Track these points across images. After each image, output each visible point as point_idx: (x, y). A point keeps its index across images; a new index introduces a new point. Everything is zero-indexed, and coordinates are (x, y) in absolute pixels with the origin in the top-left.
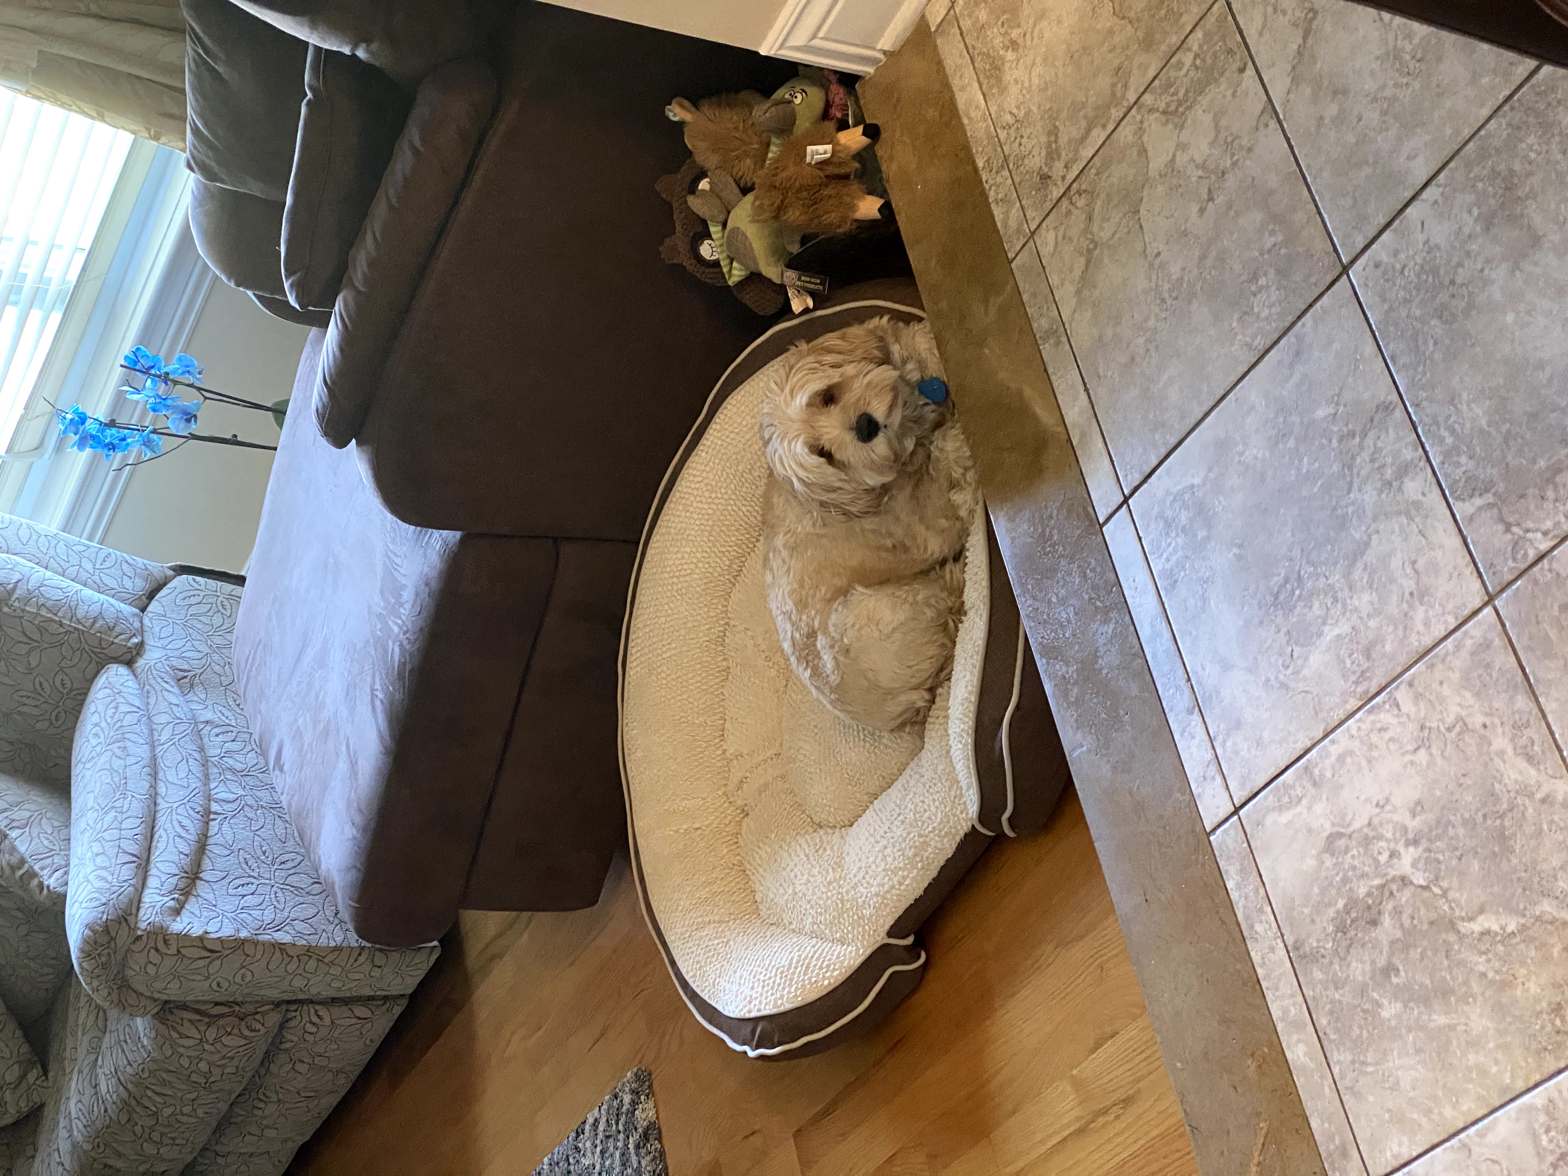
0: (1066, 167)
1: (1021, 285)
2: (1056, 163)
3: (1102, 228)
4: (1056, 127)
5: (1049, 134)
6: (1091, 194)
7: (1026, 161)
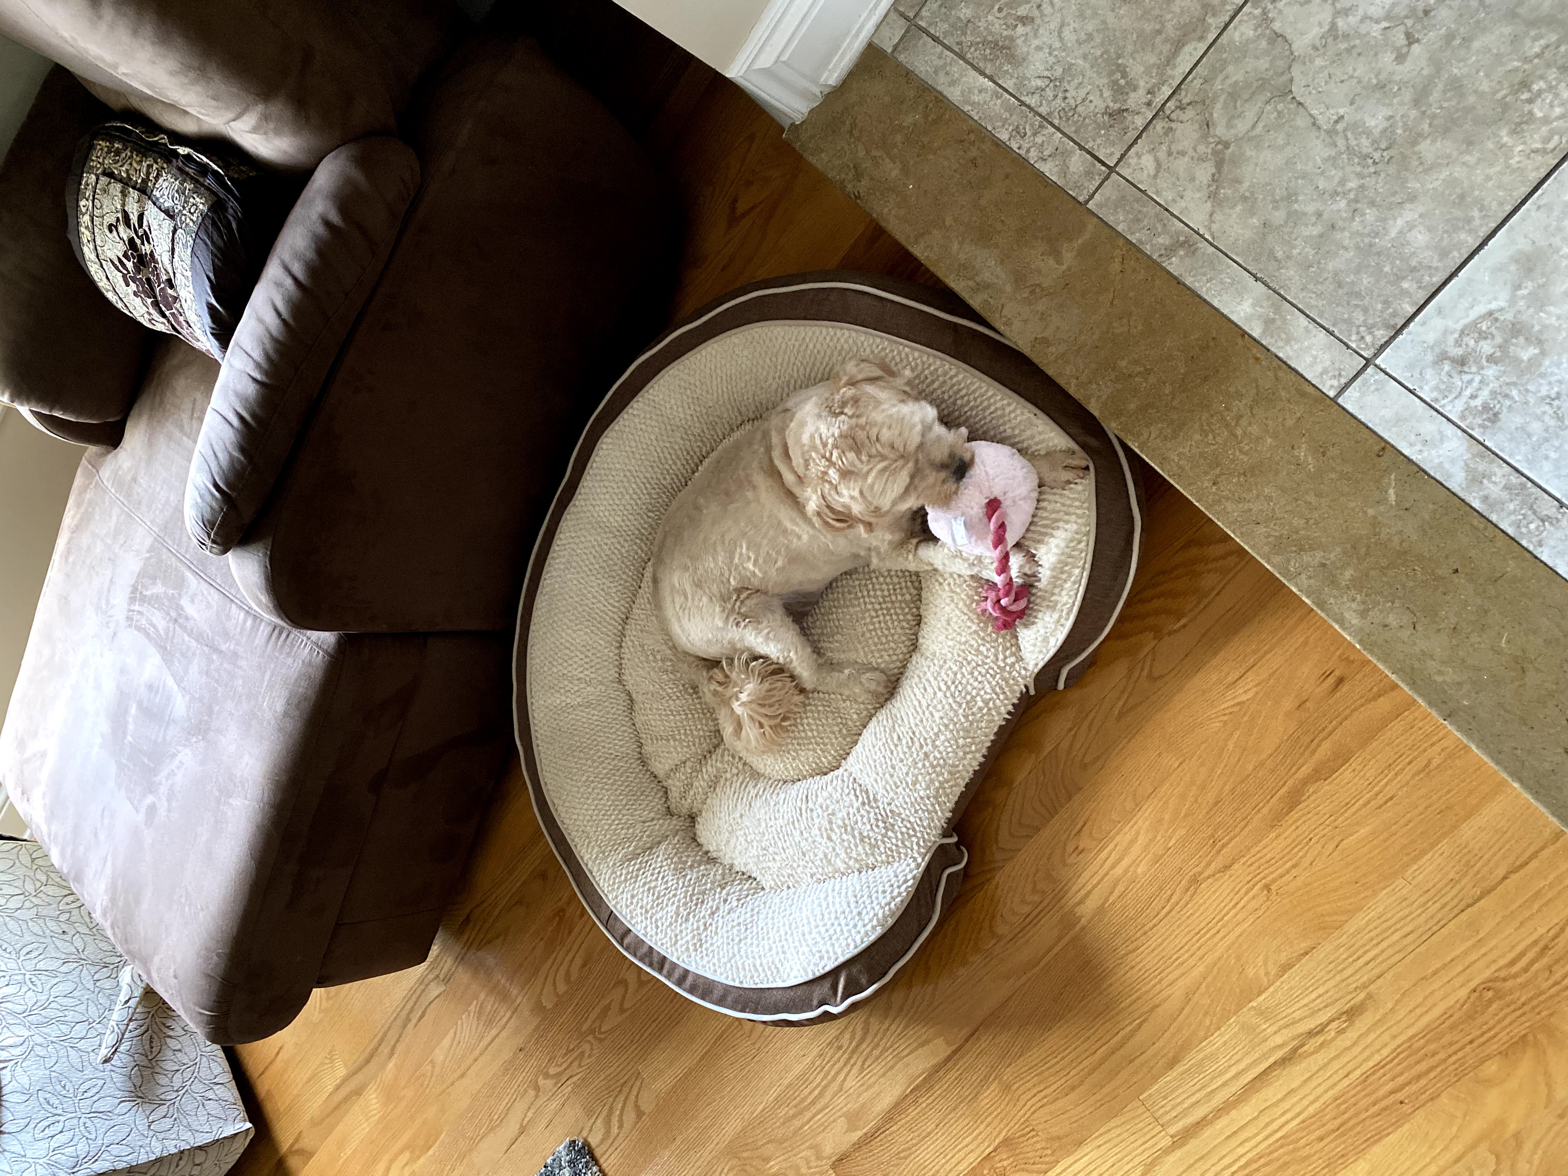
0: (1149, 93)
1: (1110, 219)
2: (1132, 95)
3: (1229, 126)
4: (1119, 65)
5: (1111, 74)
6: (1203, 103)
7: (1080, 109)
